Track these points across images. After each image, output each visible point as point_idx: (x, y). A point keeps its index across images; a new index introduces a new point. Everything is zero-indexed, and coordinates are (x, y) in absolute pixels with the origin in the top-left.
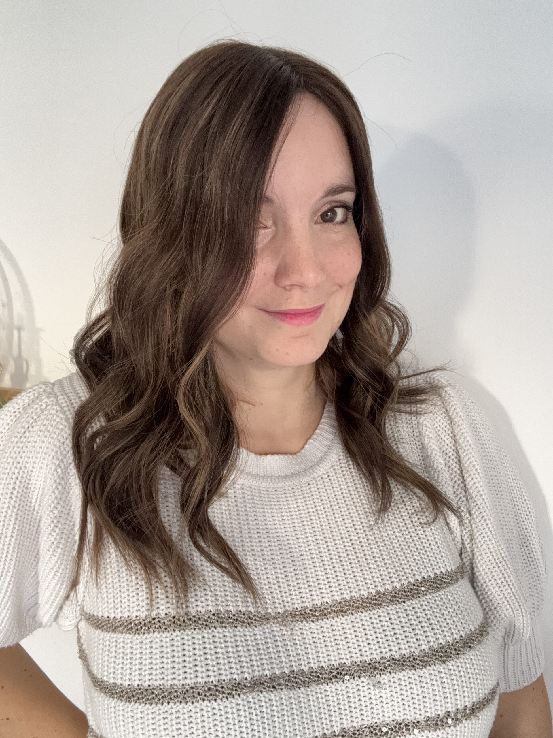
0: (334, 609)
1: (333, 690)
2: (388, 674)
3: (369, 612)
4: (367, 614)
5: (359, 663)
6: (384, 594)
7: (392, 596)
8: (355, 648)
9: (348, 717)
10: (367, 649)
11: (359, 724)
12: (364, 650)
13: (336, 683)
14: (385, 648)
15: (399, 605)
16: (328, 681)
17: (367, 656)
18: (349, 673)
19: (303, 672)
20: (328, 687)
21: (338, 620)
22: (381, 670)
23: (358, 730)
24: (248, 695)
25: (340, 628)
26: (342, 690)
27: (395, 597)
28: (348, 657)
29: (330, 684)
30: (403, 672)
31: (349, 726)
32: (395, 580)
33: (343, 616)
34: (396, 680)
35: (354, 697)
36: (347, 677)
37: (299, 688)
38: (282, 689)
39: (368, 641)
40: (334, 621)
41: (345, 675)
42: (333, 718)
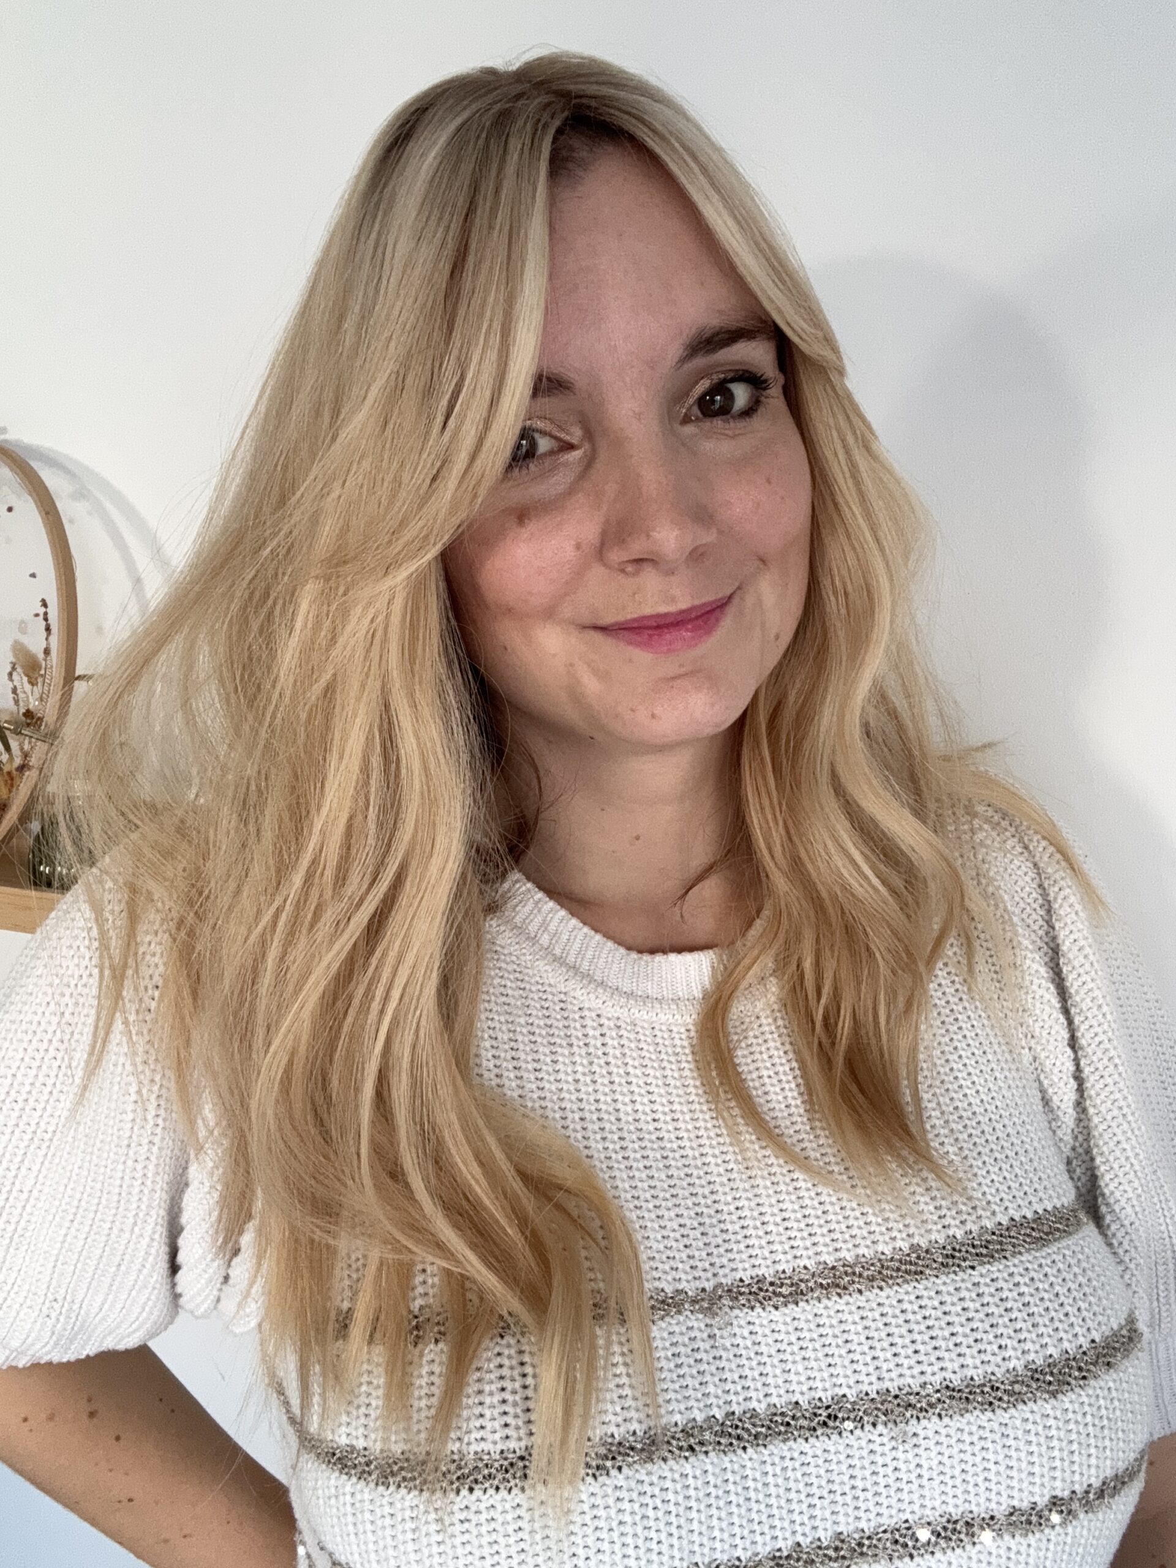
0: (820, 1280)
1: (819, 1452)
2: (935, 1419)
3: (896, 1288)
4: (892, 1293)
5: (873, 1395)
6: (927, 1251)
7: (947, 1256)
8: (866, 1364)
9: (850, 1510)
10: (892, 1365)
11: (873, 1524)
12: (885, 1366)
13: (826, 1439)
14: (931, 1364)
15: (961, 1274)
16: (808, 1434)
17: (892, 1380)
18: (852, 1416)
19: (754, 1414)
20: (808, 1446)
21: (830, 1304)
22: (921, 1409)
23: (869, 1538)
24: (637, 1466)
25: (834, 1322)
26: (837, 1452)
27: (953, 1257)
28: (851, 1382)
29: (812, 1440)
30: (967, 1415)
31: (851, 1528)
32: (953, 1222)
33: (839, 1295)
34: (952, 1432)
35: (863, 1468)
36: (849, 1425)
37: (744, 1448)
38: (706, 1453)
39: (894, 1350)
40: (822, 1306)
41: (844, 1420)
42: (817, 1512)
